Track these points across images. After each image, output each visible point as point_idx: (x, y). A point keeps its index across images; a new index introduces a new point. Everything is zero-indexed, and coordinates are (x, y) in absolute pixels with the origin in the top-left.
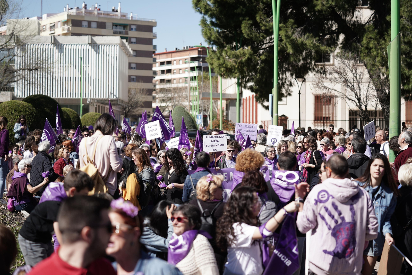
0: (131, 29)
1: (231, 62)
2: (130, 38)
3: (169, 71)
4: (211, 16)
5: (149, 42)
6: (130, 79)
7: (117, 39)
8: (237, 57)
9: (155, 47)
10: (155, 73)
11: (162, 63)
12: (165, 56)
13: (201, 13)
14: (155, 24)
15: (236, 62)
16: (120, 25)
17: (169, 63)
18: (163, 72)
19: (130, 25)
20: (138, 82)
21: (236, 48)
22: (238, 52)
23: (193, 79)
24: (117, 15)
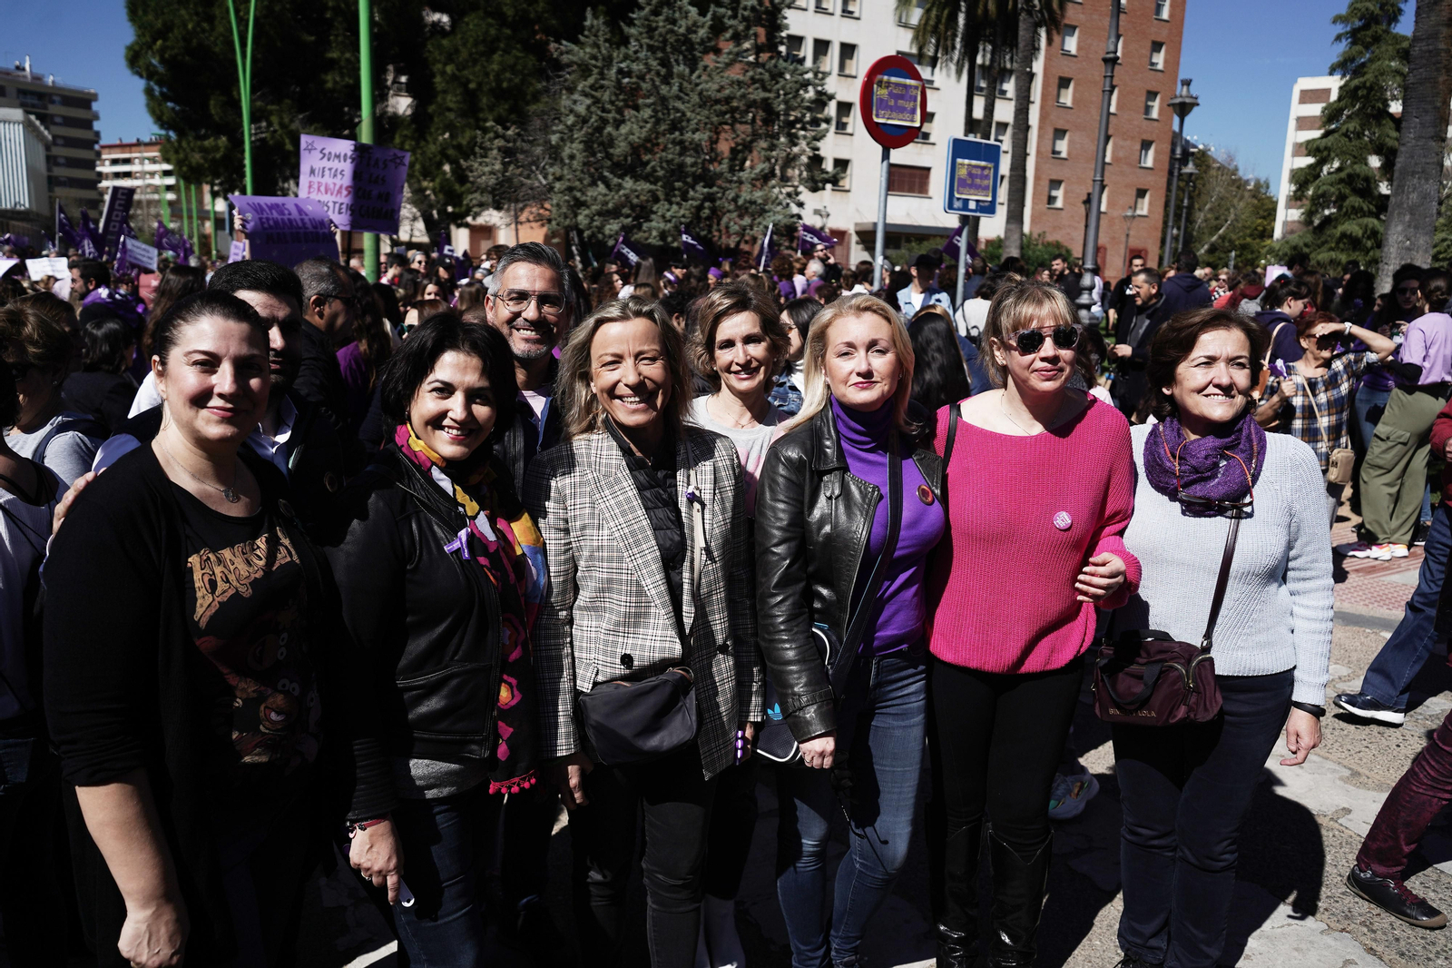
0: (53, 102)
1: (196, 158)
2: (52, 116)
3: (128, 175)
4: (159, 83)
5: (87, 124)
6: (52, 182)
7: (18, 114)
8: (203, 150)
9: (97, 134)
10: (100, 174)
11: (115, 162)
12: (118, 150)
13: (141, 76)
14: (94, 97)
15: (206, 159)
16: (33, 93)
17: (127, 161)
18: (117, 175)
19: (51, 95)
20: (71, 186)
21: (205, 137)
22: (206, 143)
23: (169, 188)
24: (25, 77)
